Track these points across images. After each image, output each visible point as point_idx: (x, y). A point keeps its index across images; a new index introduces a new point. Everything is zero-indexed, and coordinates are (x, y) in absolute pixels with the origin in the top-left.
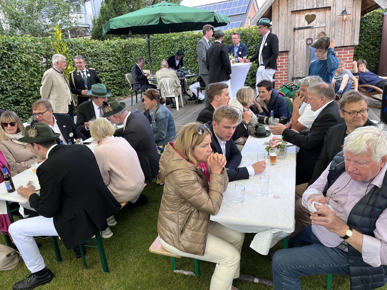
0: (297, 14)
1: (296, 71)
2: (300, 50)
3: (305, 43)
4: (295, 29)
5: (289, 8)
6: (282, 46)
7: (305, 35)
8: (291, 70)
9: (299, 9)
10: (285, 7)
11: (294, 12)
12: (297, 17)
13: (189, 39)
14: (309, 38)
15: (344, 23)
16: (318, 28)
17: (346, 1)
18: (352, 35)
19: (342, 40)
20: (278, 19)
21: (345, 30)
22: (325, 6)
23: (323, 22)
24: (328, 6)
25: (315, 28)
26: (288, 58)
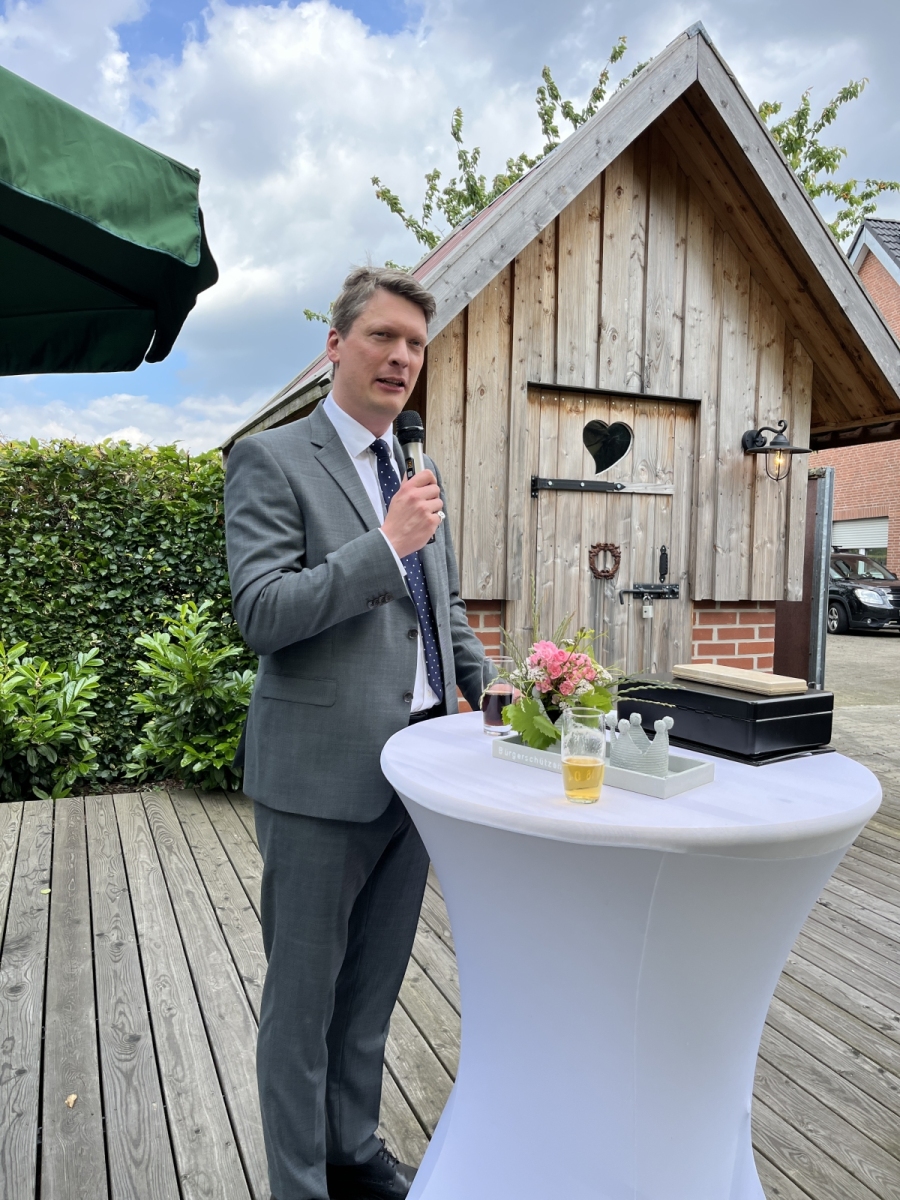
0: (548, 403)
3: (586, 567)
4: (537, 485)
5: (516, 362)
6: (477, 571)
7: (586, 525)
9: (560, 380)
10: (498, 352)
11: (538, 391)
12: (547, 420)
14: (602, 542)
15: (747, 492)
16: (644, 497)
17: (757, 390)
18: (778, 552)
19: (745, 572)
20: (461, 413)
21: (751, 526)
22: (675, 394)
23: (663, 471)
24: (689, 394)
25: (632, 494)
26: (502, 638)
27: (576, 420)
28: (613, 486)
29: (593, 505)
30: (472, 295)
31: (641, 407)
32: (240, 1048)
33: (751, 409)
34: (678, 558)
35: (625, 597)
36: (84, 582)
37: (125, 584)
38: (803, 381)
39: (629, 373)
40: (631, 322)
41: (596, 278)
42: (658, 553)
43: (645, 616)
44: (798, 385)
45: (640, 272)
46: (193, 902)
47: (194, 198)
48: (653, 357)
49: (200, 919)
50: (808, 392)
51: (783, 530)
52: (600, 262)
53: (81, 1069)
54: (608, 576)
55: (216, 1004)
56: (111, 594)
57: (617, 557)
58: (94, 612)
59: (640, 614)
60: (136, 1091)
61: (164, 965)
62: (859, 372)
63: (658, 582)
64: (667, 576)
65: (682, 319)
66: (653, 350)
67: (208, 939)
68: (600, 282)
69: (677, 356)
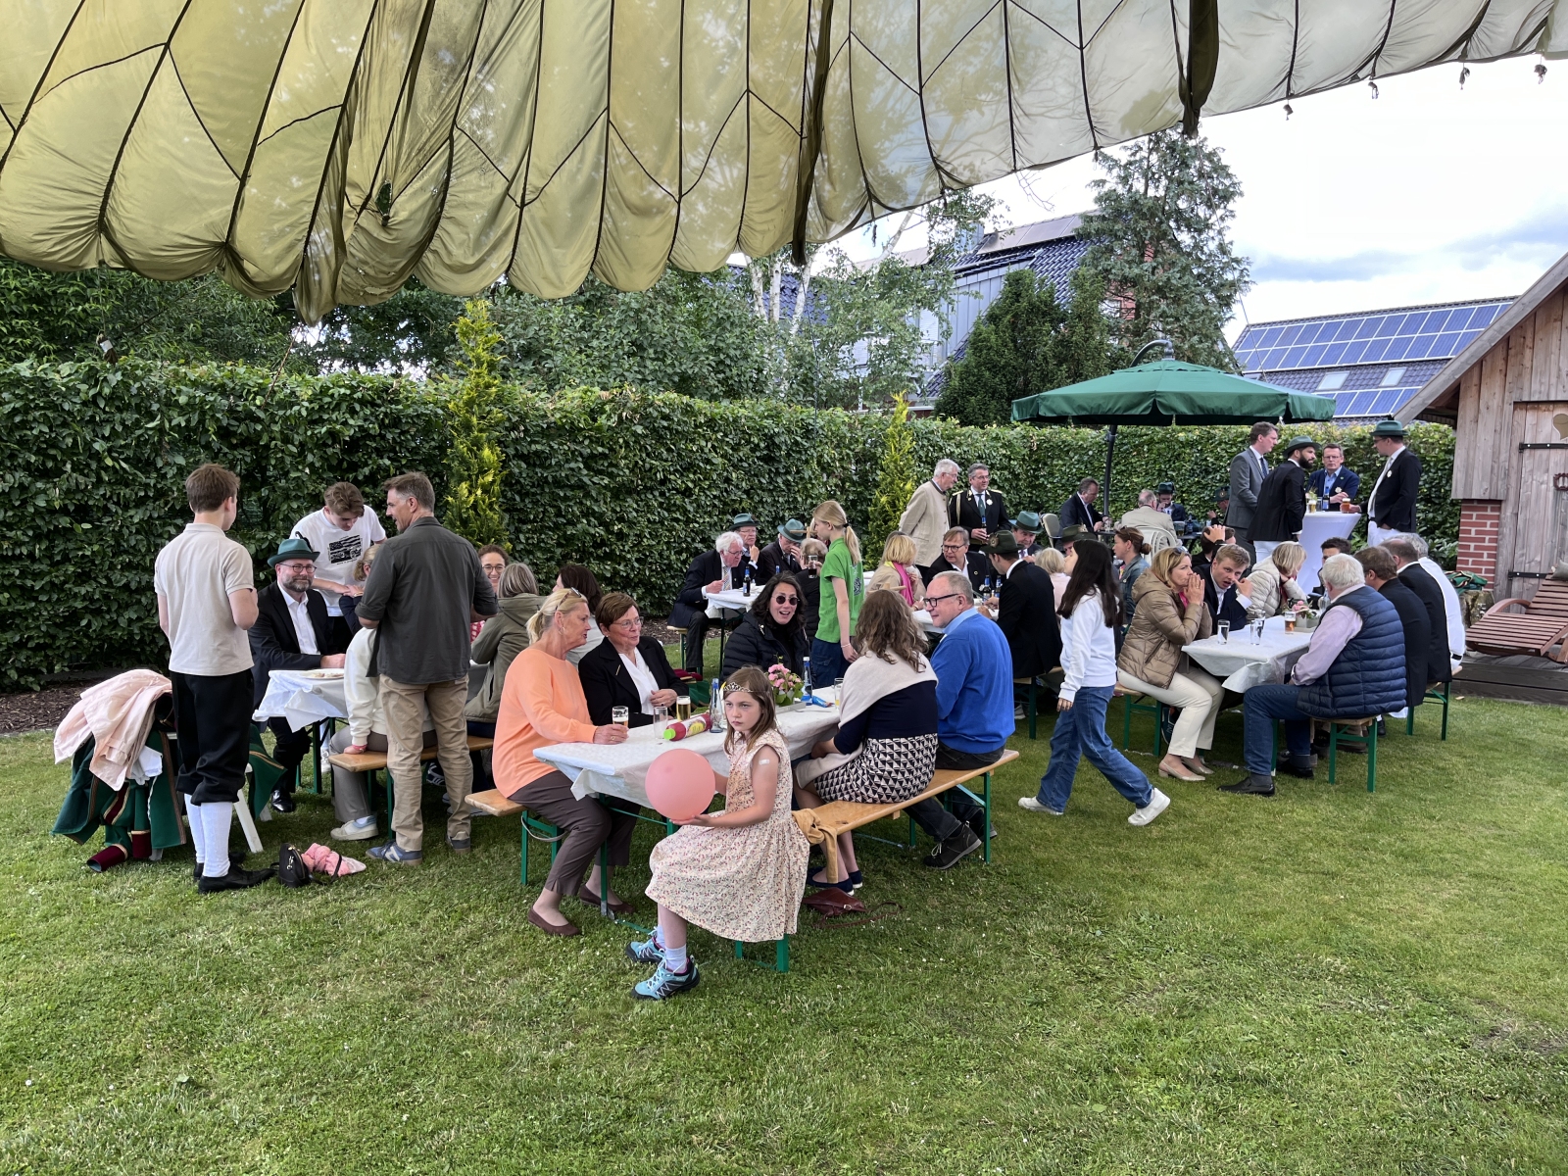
0: (1531, 409)
1: (1523, 555)
2: (1537, 500)
3: (1551, 484)
4: (1523, 447)
5: (1507, 393)
6: (1481, 487)
7: (1552, 465)
8: (1505, 553)
9: (1535, 398)
10: (1498, 390)
11: (1520, 405)
12: (1531, 417)
13: (1226, 443)
14: (1562, 472)
26: (1498, 517)
27: (1549, 416)
29: (1557, 455)
52: (1560, 340)
68: (1560, 349)
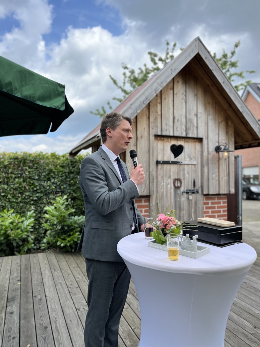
0: (160, 140)
2: (166, 195)
3: (172, 185)
4: (158, 163)
5: (151, 129)
6: (142, 187)
7: (172, 174)
10: (146, 127)
11: (157, 137)
12: (160, 144)
14: (177, 178)
15: (217, 163)
16: (188, 165)
17: (219, 134)
18: (227, 179)
19: (217, 186)
20: (136, 143)
21: (219, 172)
22: (195, 136)
23: (193, 157)
24: (200, 136)
25: (185, 164)
26: (149, 206)
27: (168, 145)
28: (179, 162)
29: (174, 168)
30: (138, 112)
31: (186, 140)
32: (76, 330)
33: (217, 140)
34: (198, 182)
35: (184, 194)
36: (30, 192)
37: (41, 192)
38: (231, 131)
39: (183, 131)
40: (182, 117)
41: (172, 105)
42: (193, 181)
43: (190, 199)
44: (230, 133)
45: (184, 103)
46: (62, 286)
47: (64, 92)
48: (189, 126)
49: (64, 291)
50: (233, 135)
51: (228, 173)
52: (173, 101)
53: (31, 337)
54: (179, 188)
55: (69, 317)
56: (37, 195)
57: (181, 182)
58: (32, 200)
59: (188, 198)
60: (47, 343)
61: (54, 305)
62: (247, 129)
63: (193, 189)
64: (195, 187)
65: (197, 116)
66: (189, 124)
67: (66, 297)
68: (173, 106)
69: (196, 126)
